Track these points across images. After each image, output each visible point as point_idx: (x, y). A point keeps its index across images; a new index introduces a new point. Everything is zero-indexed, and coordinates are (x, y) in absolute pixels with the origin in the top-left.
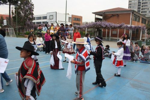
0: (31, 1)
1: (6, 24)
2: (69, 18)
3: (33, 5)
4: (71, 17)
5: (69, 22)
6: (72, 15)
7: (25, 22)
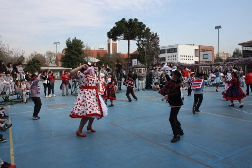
0: (156, 34)
1: (136, 64)
2: (196, 50)
3: (158, 39)
4: (197, 48)
5: (195, 56)
6: (199, 46)
7: (152, 60)
